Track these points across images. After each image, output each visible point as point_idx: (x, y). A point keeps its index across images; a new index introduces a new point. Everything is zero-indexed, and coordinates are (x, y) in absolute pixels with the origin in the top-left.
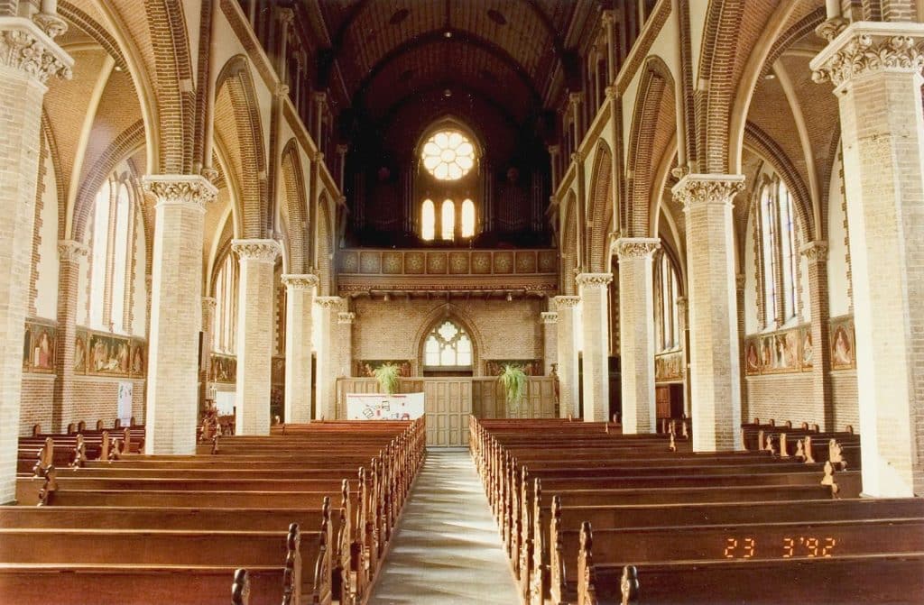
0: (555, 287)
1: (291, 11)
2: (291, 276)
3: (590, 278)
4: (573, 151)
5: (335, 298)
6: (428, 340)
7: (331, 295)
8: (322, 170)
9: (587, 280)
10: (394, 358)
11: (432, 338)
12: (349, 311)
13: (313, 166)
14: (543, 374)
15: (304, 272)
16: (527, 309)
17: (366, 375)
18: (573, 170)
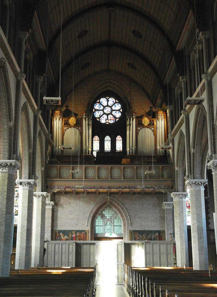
0: (172, 187)
1: (27, 34)
2: (21, 180)
3: (194, 182)
4: (182, 109)
5: (45, 193)
6: (97, 218)
7: (42, 191)
8: (40, 120)
9: (192, 183)
10: (77, 229)
11: (99, 217)
12: (51, 201)
13: (35, 117)
14: (165, 240)
15: (29, 178)
16: (155, 200)
17: (60, 240)
18: (182, 120)
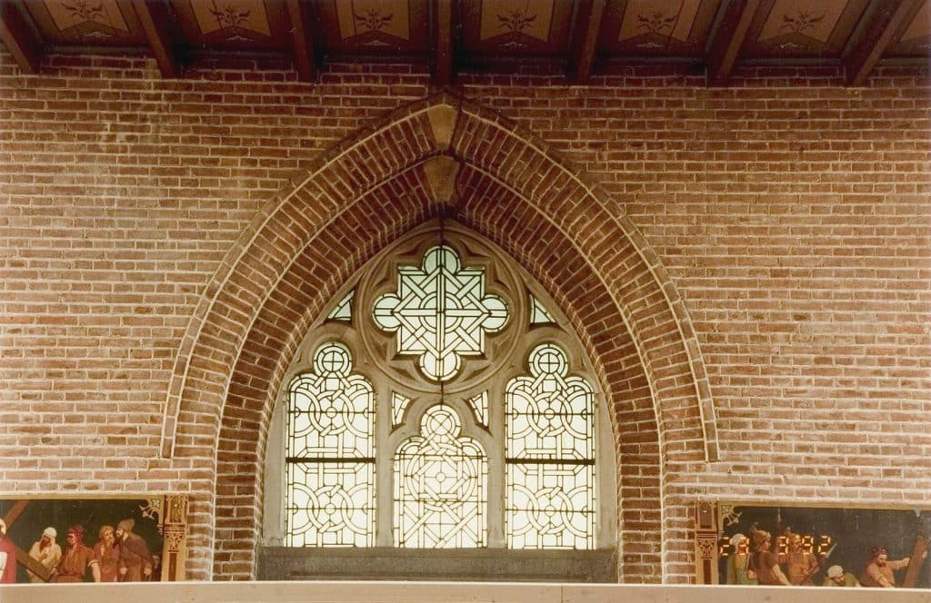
10: (38, 491)
